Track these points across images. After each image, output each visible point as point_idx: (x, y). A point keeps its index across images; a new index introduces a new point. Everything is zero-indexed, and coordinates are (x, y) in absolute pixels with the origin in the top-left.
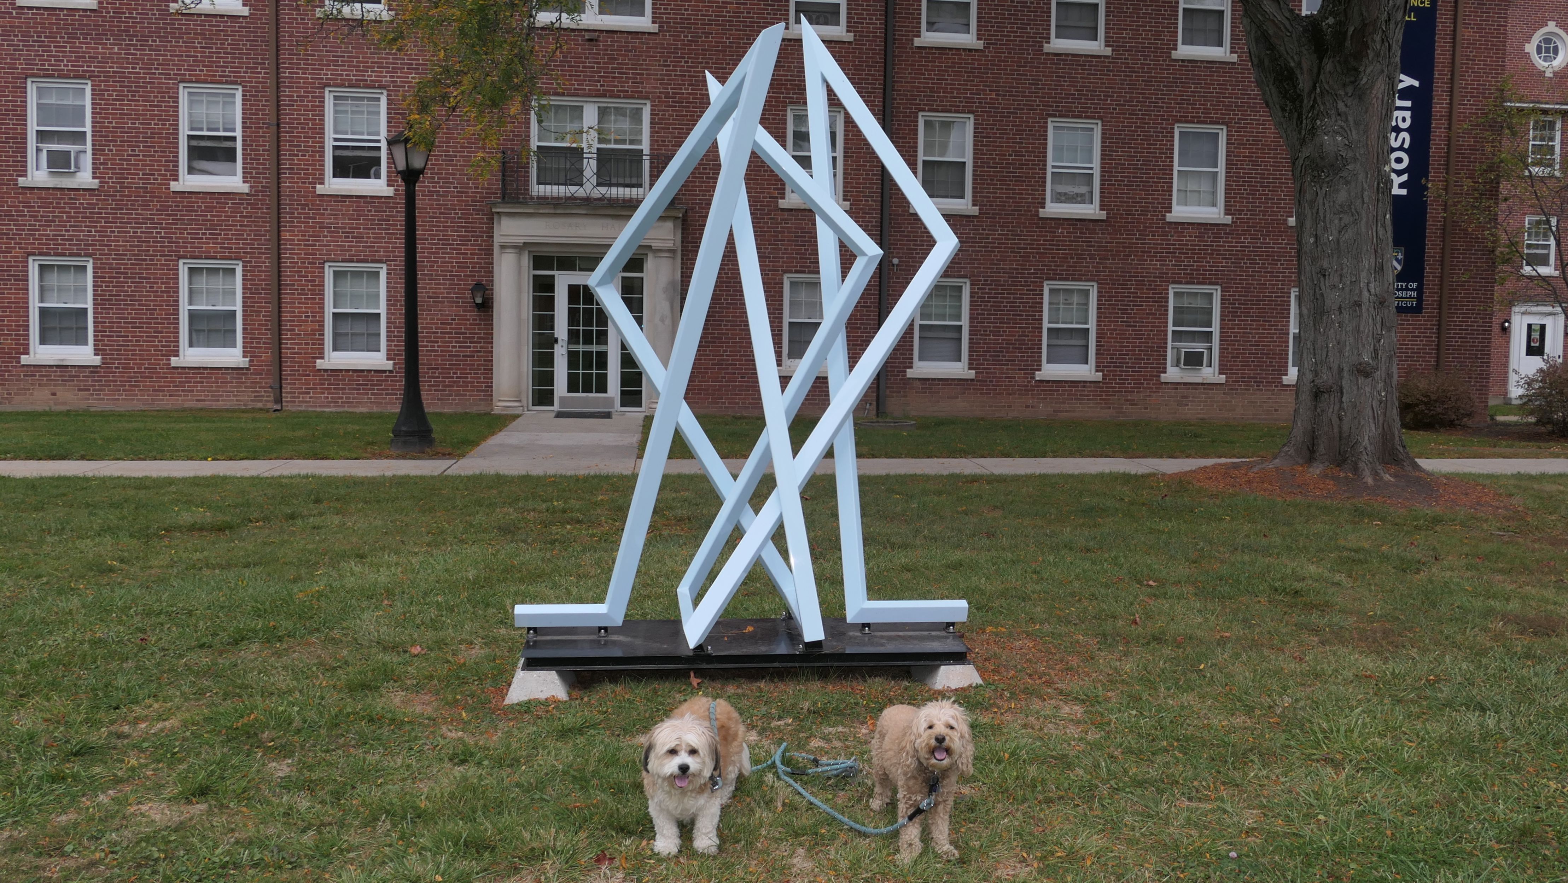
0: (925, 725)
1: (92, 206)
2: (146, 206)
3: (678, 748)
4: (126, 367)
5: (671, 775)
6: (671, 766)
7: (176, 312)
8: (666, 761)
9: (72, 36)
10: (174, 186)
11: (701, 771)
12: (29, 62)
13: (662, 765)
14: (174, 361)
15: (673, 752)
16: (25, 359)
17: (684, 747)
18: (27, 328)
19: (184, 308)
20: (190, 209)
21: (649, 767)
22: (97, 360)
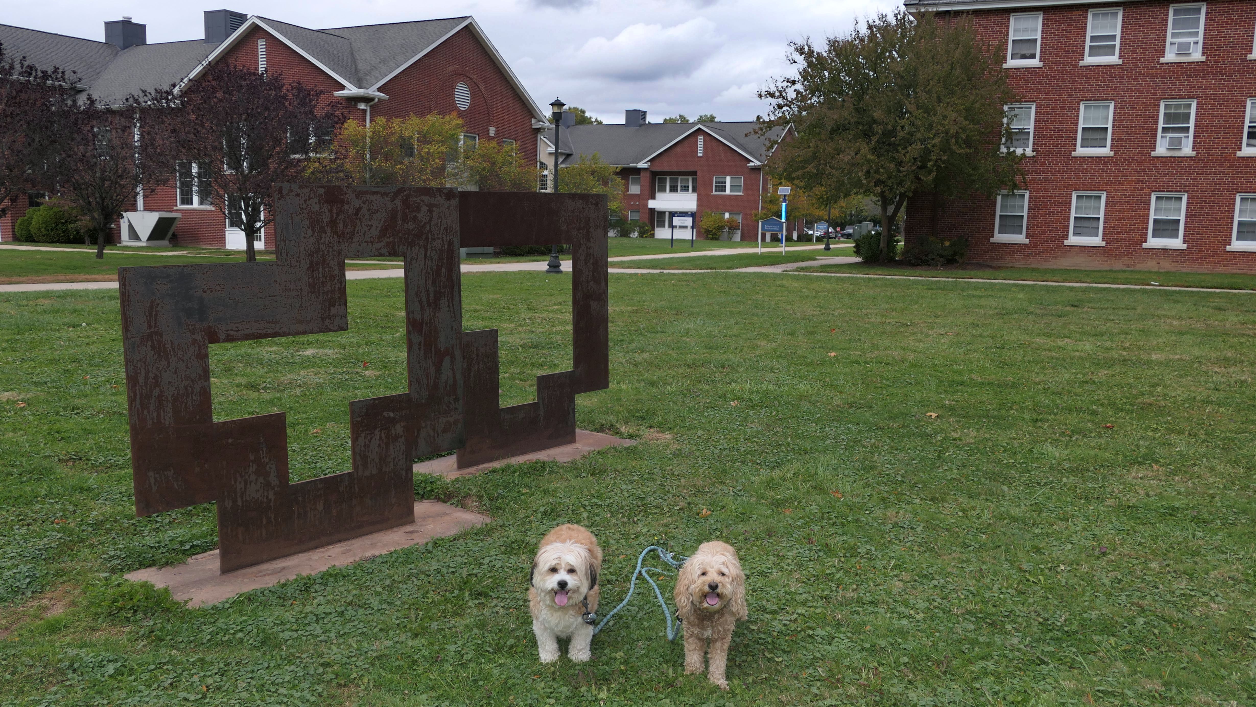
0: (699, 572)
1: (1190, 166)
2: (1221, 165)
3: (558, 567)
4: (1200, 250)
5: (552, 590)
6: (552, 582)
7: (1232, 222)
8: (548, 577)
9: (1189, 77)
10: (1239, 154)
11: (578, 588)
12: (1164, 92)
13: (544, 581)
14: (1228, 248)
15: (554, 570)
16: (1145, 245)
17: (563, 566)
18: (1147, 229)
19: (1236, 219)
20: (1247, 166)
21: (534, 581)
22: (1185, 246)
